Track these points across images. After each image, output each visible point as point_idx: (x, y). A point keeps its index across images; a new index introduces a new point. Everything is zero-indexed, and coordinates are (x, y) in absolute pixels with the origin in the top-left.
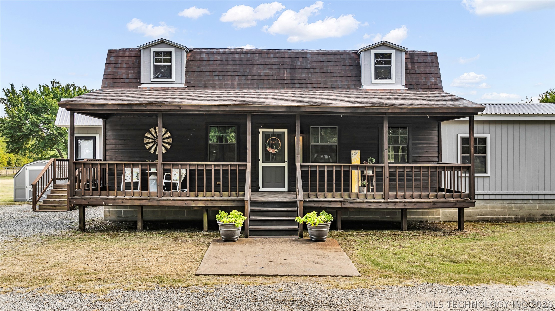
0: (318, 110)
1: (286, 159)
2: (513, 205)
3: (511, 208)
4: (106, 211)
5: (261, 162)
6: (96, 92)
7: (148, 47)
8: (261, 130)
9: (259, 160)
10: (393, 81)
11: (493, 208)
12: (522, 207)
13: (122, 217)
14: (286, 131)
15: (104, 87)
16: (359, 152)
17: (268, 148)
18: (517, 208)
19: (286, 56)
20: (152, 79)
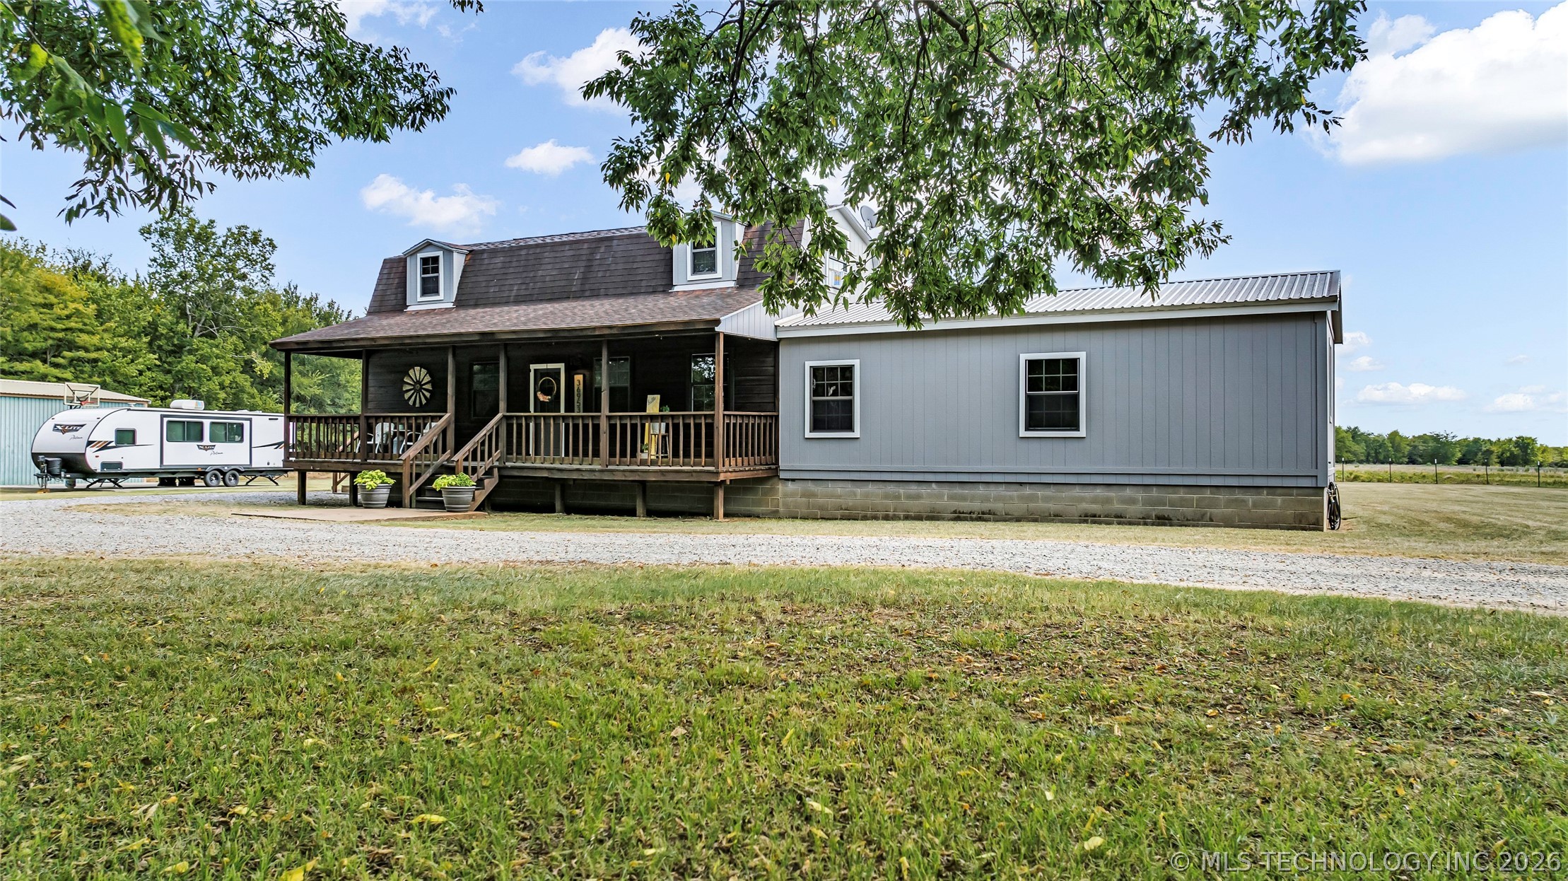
0: (514, 336)
1: (562, 409)
2: (902, 491)
3: (898, 497)
6: (358, 321)
7: (413, 252)
8: (533, 367)
10: (719, 274)
11: (867, 495)
12: (918, 497)
14: (561, 366)
15: (369, 313)
16: (658, 397)
17: (539, 394)
18: (909, 497)
19: (586, 246)
20: (419, 299)
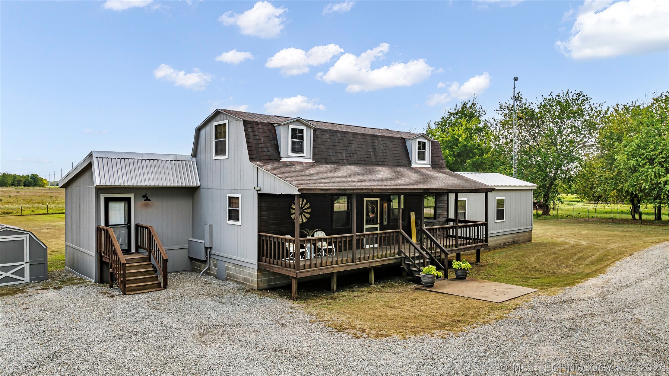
1: (379, 222)
4: (259, 281)
5: (365, 225)
8: (365, 199)
9: (364, 223)
10: (426, 161)
13: (272, 285)
14: (378, 199)
16: (414, 213)
17: (369, 213)
20: (290, 154)
